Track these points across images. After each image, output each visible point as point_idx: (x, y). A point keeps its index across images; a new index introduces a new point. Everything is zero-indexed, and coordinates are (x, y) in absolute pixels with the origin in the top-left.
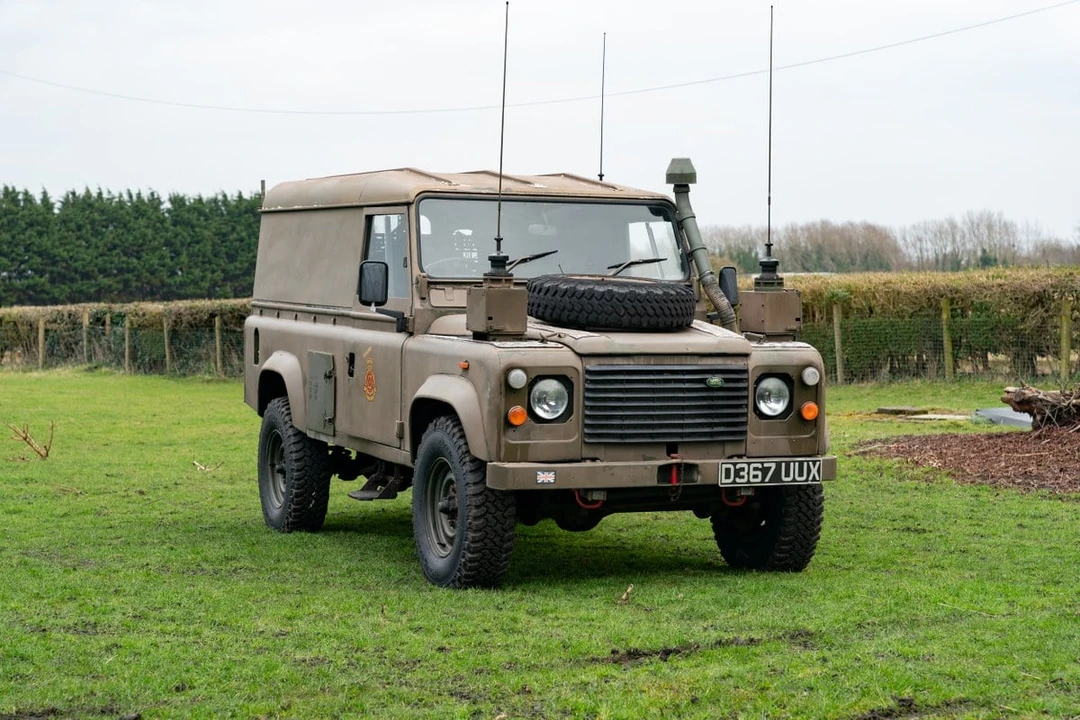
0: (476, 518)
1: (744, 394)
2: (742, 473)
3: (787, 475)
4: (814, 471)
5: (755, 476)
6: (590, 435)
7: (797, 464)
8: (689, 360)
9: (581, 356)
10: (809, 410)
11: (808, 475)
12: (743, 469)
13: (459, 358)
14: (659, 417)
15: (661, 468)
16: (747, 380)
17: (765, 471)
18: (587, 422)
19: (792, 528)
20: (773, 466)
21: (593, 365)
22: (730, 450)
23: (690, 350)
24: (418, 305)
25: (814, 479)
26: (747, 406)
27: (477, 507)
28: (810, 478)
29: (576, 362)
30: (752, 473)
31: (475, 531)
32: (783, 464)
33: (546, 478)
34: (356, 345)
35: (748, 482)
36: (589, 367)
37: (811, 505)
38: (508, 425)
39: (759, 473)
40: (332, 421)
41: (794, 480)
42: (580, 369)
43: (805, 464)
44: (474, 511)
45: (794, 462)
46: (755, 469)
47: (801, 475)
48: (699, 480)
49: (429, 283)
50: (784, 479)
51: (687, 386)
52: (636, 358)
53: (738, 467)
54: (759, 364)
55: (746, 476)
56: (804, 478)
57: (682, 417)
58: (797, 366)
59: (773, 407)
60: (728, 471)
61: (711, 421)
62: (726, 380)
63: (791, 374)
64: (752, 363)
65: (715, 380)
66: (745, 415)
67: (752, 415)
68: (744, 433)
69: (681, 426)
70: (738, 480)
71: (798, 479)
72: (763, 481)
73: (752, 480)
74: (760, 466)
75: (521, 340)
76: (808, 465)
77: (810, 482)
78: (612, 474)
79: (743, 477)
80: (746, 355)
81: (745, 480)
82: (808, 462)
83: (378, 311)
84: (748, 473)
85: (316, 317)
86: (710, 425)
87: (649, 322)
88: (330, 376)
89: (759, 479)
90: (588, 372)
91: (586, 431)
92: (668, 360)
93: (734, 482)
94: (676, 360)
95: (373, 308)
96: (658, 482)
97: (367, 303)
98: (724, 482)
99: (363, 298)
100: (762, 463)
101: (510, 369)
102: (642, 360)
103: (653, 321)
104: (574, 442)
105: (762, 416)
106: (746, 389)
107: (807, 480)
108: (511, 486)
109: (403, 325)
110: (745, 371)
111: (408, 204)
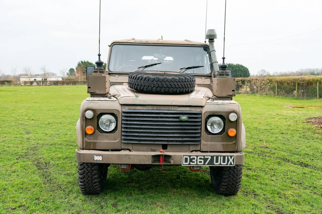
1: (199, 124)
2: (193, 160)
3: (217, 161)
4: (231, 160)
5: (200, 162)
6: (125, 140)
7: (222, 157)
8: (173, 108)
9: (122, 105)
10: (232, 132)
11: (228, 162)
12: (194, 159)
14: (157, 133)
16: (201, 118)
17: (205, 160)
19: (227, 180)
20: (210, 158)
21: (126, 109)
23: (173, 104)
25: (231, 164)
26: (201, 129)
28: (229, 163)
29: (119, 108)
30: (199, 160)
32: (215, 157)
35: (197, 164)
36: (124, 110)
37: (236, 171)
39: (202, 161)
41: (220, 164)
42: (120, 111)
43: (226, 157)
45: (221, 156)
46: (200, 159)
47: (224, 161)
48: (172, 162)
50: (215, 163)
51: (170, 120)
52: (147, 107)
53: (191, 157)
54: (207, 111)
55: (196, 162)
56: (226, 163)
57: (167, 133)
58: (227, 112)
60: (186, 159)
61: (182, 135)
62: (189, 118)
63: (224, 116)
64: (204, 110)
65: (184, 118)
66: (200, 133)
67: (203, 133)
68: (200, 141)
70: (191, 163)
71: (222, 163)
72: (204, 164)
73: (198, 163)
74: (203, 157)
76: (228, 158)
77: (228, 165)
78: (129, 158)
79: (194, 162)
80: (202, 107)
81: (195, 163)
82: (228, 156)
84: (197, 161)
86: (182, 137)
87: (165, 90)
89: (202, 163)
91: (123, 137)
93: (189, 164)
94: (167, 108)
96: (152, 163)
98: (184, 164)
100: (204, 156)
102: (150, 108)
103: (167, 90)
104: (117, 142)
105: (210, 133)
106: (201, 122)
107: (227, 164)
110: (201, 114)
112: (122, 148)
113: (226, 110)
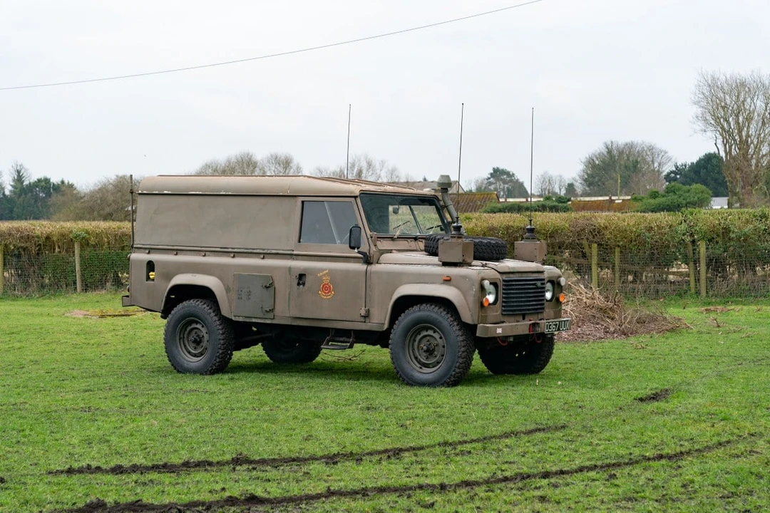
0: (463, 352)
6: (504, 311)
13: (442, 275)
15: (530, 325)
17: (556, 325)
18: (504, 304)
21: (505, 277)
22: (540, 316)
24: (373, 249)
27: (464, 347)
31: (463, 358)
33: (499, 331)
34: (306, 269)
36: (504, 278)
38: (482, 305)
40: (272, 310)
44: (463, 349)
48: (539, 330)
49: (378, 238)
59: (548, 295)
65: (539, 284)
69: (529, 305)
75: (471, 266)
83: (359, 252)
85: (235, 254)
88: (269, 286)
90: (504, 281)
92: (525, 275)
95: (356, 250)
97: (353, 248)
98: (546, 331)
99: (352, 245)
101: (483, 279)
102: (520, 275)
108: (489, 335)
109: (367, 260)
110: (544, 280)
111: (355, 197)
112: (502, 320)
113: (557, 275)
